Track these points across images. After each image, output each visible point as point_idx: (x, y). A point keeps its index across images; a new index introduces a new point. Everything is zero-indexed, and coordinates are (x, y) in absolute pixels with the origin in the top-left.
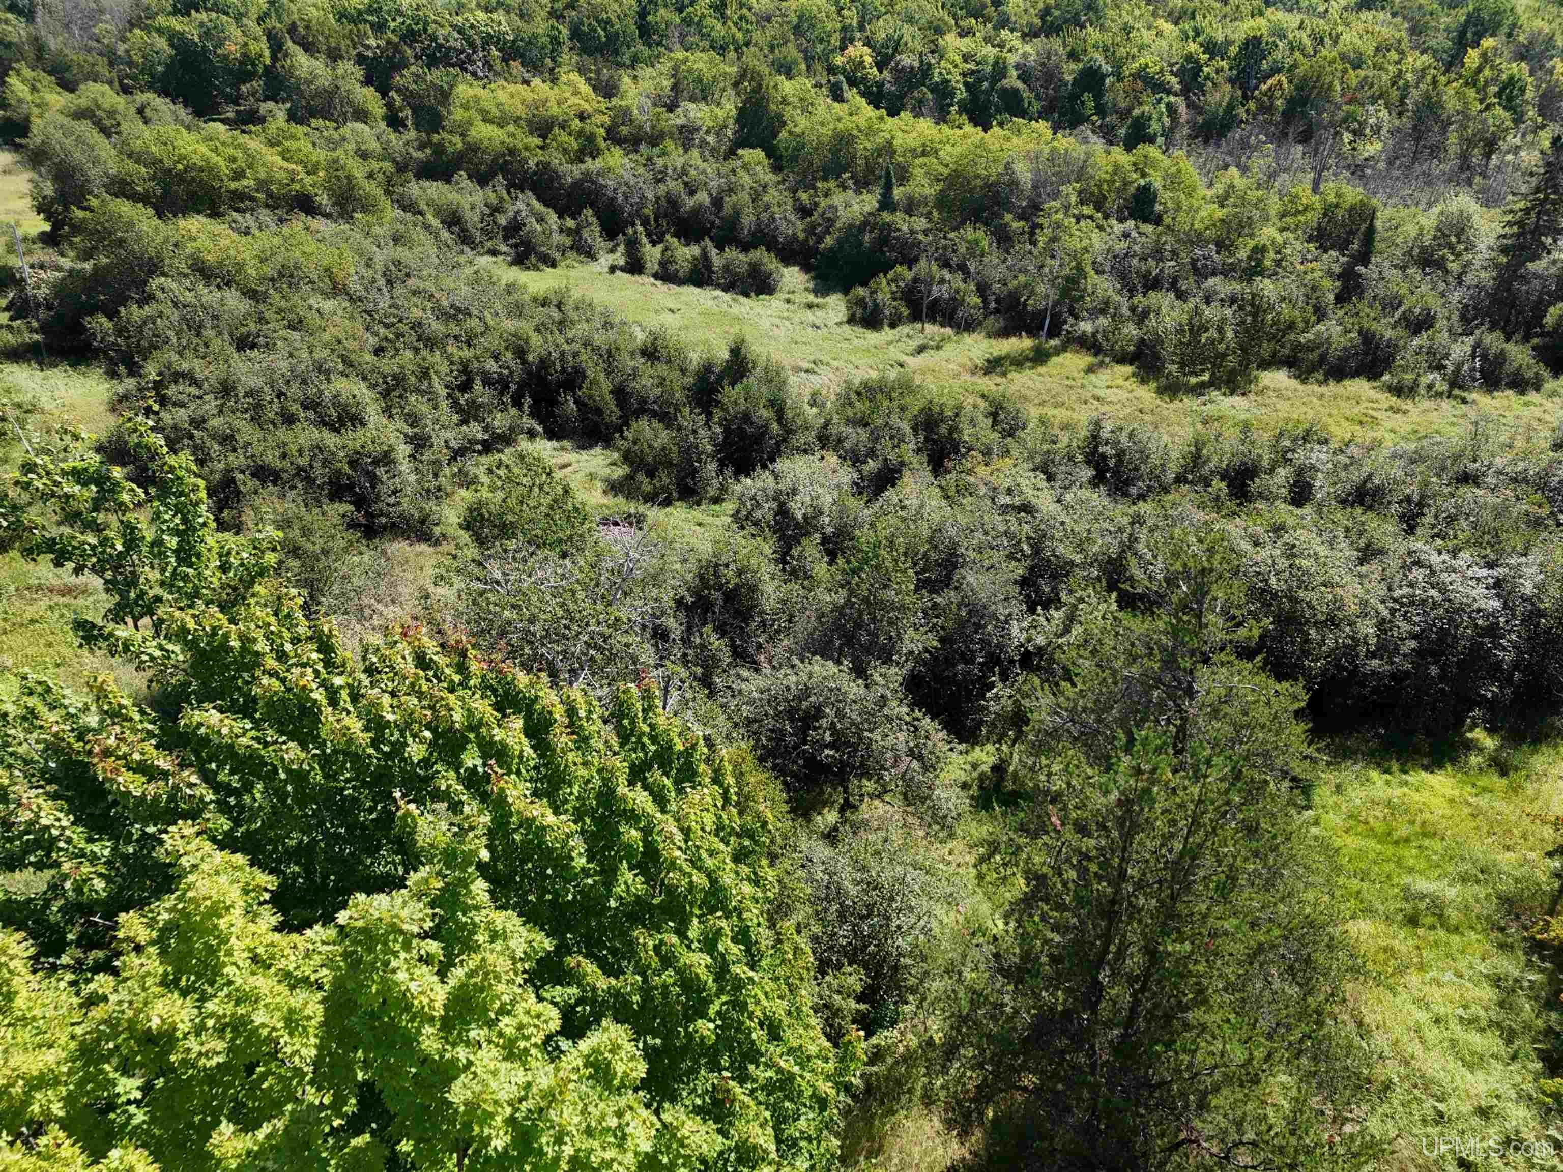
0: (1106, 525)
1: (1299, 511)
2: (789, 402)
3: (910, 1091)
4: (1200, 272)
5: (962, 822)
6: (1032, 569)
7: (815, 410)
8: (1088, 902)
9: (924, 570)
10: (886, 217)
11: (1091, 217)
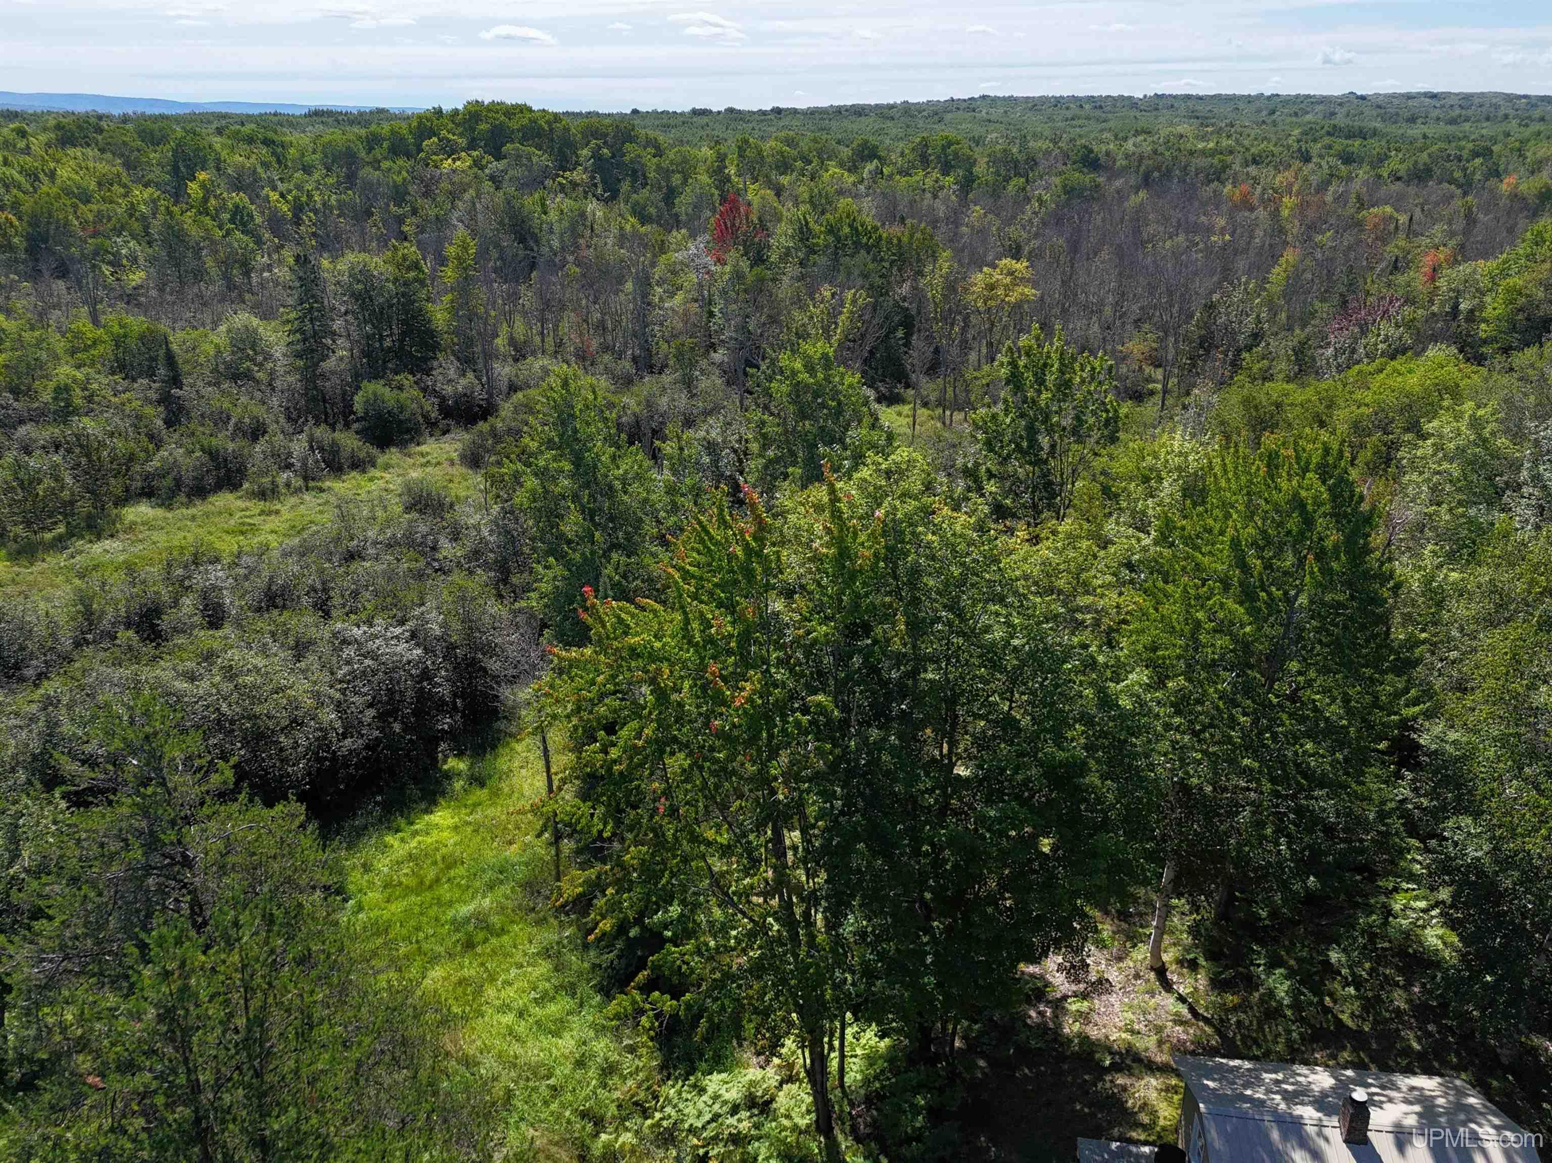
1: (219, 633)
8: (172, 1140)
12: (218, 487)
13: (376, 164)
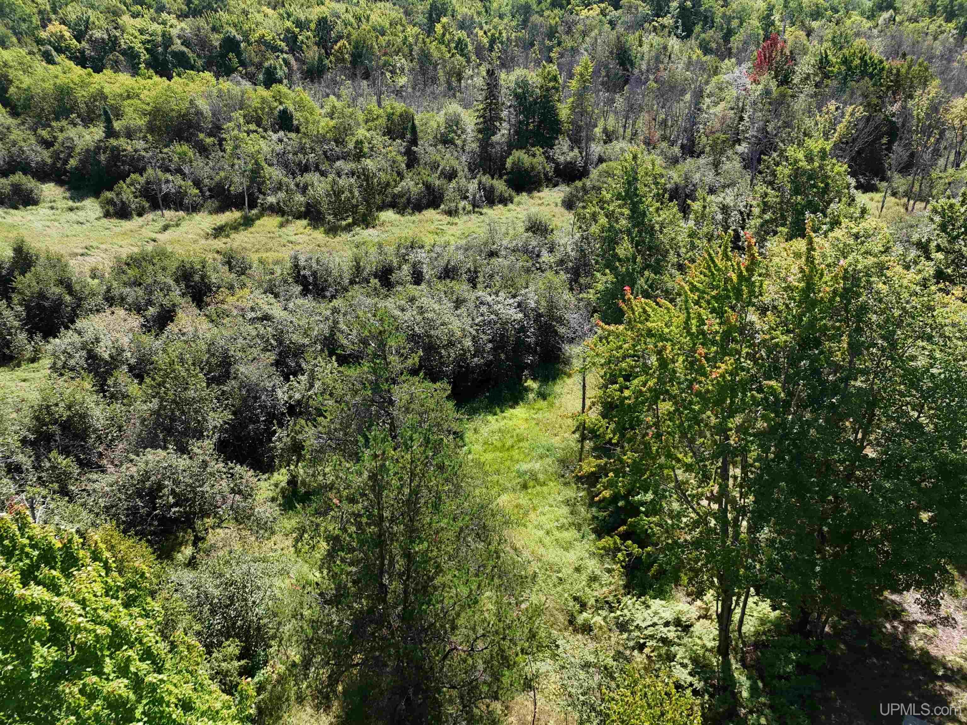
0: (317, 318)
1: (419, 288)
2: (74, 279)
3: (287, 700)
4: (331, 159)
5: (278, 522)
6: (280, 354)
7: (96, 281)
8: (367, 541)
9: (209, 372)
10: (113, 142)
11: (256, 131)
12: (427, 207)
13: (541, 13)
